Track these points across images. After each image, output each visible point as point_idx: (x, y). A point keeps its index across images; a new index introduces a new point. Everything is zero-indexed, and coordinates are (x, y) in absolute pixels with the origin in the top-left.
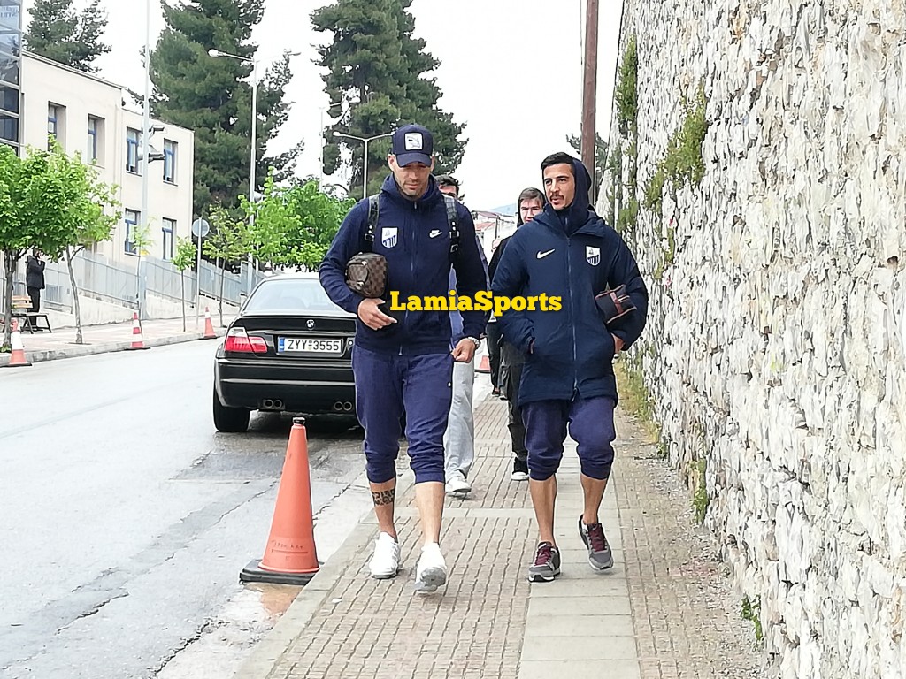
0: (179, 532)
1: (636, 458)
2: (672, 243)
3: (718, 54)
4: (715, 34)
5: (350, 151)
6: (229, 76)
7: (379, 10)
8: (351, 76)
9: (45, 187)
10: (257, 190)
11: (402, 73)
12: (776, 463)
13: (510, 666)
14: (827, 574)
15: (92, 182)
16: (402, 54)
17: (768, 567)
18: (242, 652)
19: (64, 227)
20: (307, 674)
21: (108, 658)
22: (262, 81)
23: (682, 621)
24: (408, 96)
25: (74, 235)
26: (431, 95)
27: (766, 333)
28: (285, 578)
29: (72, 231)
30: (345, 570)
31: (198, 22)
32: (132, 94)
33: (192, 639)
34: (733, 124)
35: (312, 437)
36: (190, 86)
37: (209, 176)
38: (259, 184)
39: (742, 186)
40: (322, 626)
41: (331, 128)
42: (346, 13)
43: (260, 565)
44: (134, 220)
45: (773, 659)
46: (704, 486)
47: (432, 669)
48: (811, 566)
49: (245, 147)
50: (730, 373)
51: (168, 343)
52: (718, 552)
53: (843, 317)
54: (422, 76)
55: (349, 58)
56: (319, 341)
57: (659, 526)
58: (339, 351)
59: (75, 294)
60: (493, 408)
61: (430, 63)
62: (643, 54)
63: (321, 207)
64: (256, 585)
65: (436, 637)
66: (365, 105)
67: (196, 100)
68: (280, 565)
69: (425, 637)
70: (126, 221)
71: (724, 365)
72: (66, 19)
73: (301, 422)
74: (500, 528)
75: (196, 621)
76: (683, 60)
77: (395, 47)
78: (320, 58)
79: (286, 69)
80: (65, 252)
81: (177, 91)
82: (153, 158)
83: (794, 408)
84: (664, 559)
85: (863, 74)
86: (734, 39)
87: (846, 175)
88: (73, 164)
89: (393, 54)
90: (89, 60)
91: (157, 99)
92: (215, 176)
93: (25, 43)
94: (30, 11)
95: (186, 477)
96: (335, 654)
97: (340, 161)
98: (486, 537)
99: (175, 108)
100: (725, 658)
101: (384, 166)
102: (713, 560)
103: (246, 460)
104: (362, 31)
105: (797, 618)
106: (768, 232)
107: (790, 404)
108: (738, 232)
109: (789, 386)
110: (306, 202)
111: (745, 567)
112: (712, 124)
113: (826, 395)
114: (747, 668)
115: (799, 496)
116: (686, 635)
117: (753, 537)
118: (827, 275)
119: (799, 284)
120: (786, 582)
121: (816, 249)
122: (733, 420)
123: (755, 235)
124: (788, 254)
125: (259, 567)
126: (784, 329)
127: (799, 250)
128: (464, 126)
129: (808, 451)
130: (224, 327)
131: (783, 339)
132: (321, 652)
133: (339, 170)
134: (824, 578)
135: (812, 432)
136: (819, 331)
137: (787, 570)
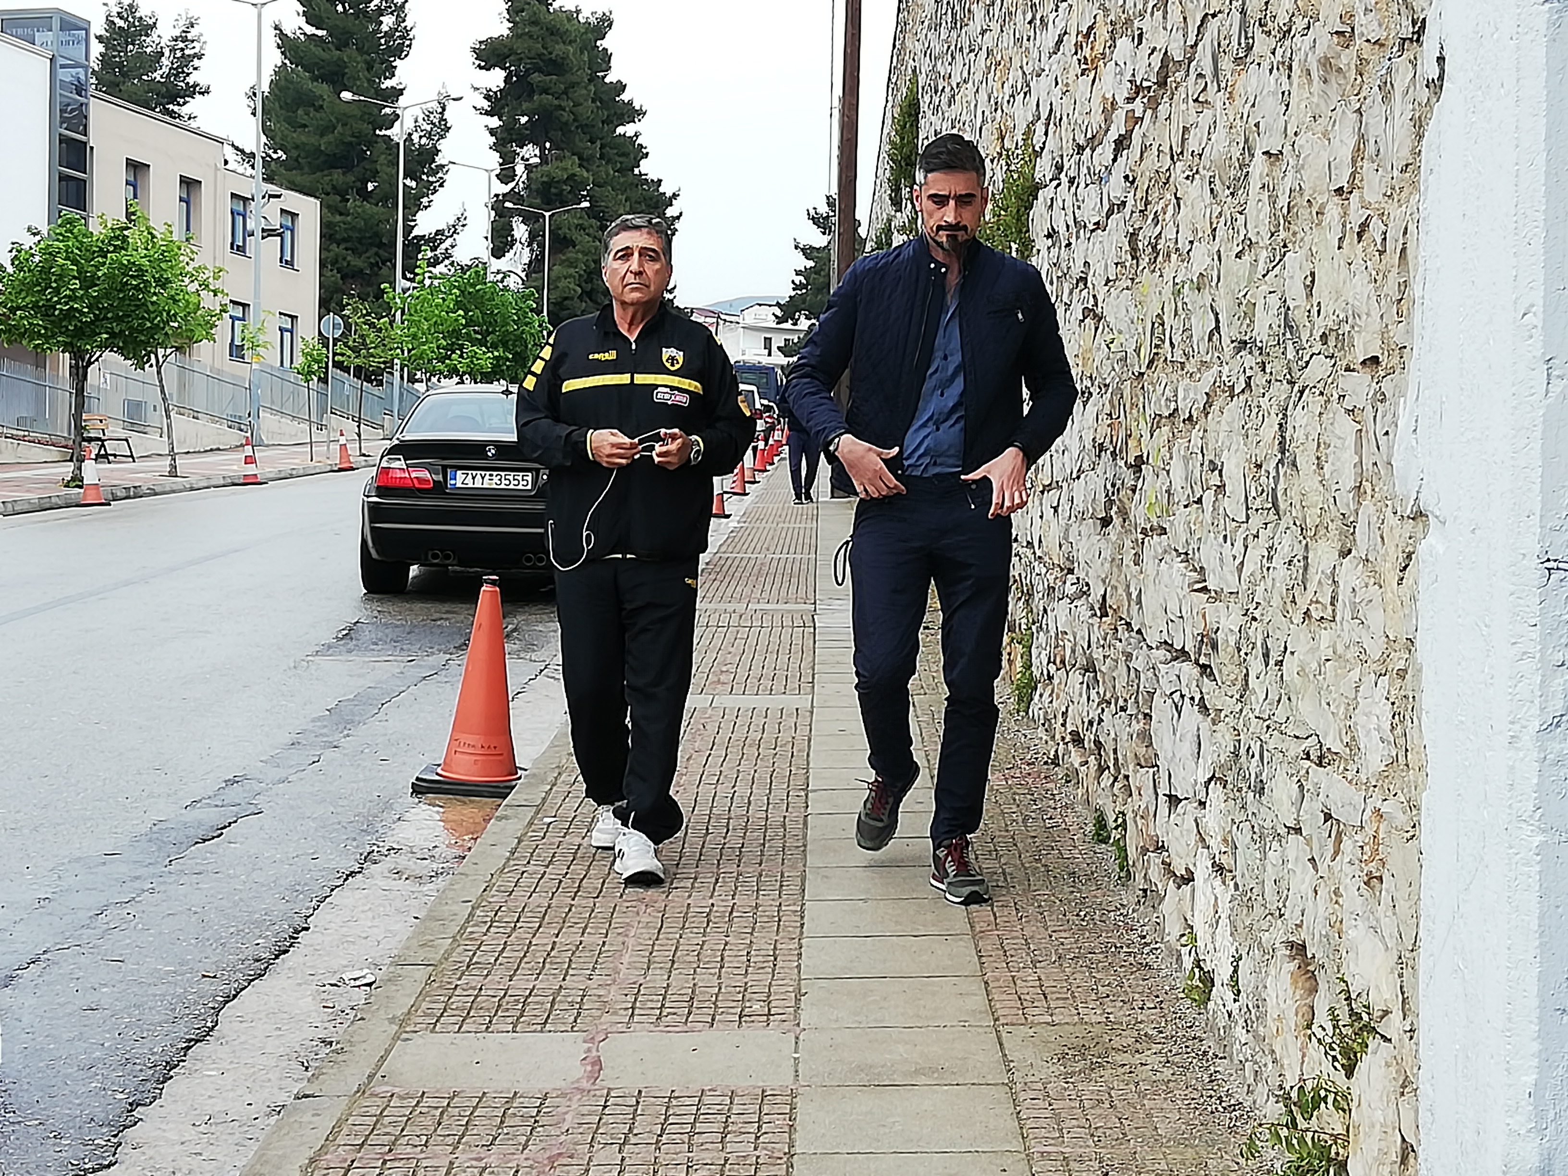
0: (325, 726)
3: (1058, 91)
4: (1053, 66)
5: (526, 227)
6: (366, 128)
7: (564, 43)
8: (527, 129)
9: (125, 269)
10: (404, 277)
11: (593, 126)
12: (1153, 638)
13: (791, 908)
14: (1245, 789)
15: (187, 264)
16: (593, 101)
17: (1138, 775)
18: (422, 888)
19: (152, 323)
20: (518, 921)
21: (241, 900)
22: (410, 135)
23: (1015, 845)
24: (602, 157)
25: (166, 334)
26: (632, 156)
27: (1137, 466)
28: (475, 788)
29: (163, 328)
30: (556, 778)
31: (325, 56)
32: (237, 148)
33: (352, 872)
34: (1082, 185)
35: (507, 602)
36: (313, 140)
37: (340, 259)
38: (410, 268)
39: (1097, 267)
40: (532, 855)
41: (501, 197)
42: (520, 46)
43: (439, 771)
44: (241, 315)
45: (1146, 896)
46: (1028, 666)
47: (687, 913)
48: (1214, 776)
49: (388, 222)
50: (1073, 519)
51: (291, 476)
52: (1052, 753)
53: (1277, 442)
54: (620, 130)
55: (525, 105)
56: (503, 474)
58: (529, 487)
59: (167, 411)
60: (729, 562)
61: (632, 113)
62: (927, 99)
63: (489, 300)
64: (435, 798)
66: (545, 168)
67: (322, 158)
68: (467, 771)
70: (231, 317)
71: (1064, 507)
72: (148, 50)
73: (493, 583)
74: (759, 721)
75: (357, 847)
76: (996, 103)
77: (584, 92)
78: (486, 104)
79: (442, 119)
80: (153, 356)
81: (297, 147)
82: (268, 233)
83: (1184, 564)
85: (1318, 105)
86: (1085, 70)
87: (1285, 246)
88: (163, 240)
89: (582, 101)
90: (179, 104)
91: (270, 157)
92: (349, 258)
93: (93, 81)
94: (100, 38)
95: (330, 653)
96: (553, 894)
97: (514, 241)
98: (740, 733)
99: (295, 169)
100: (1078, 895)
101: (571, 248)
102: (1046, 763)
103: (407, 629)
104: (540, 71)
105: (1188, 845)
106: (1144, 328)
107: (1179, 559)
108: (1090, 329)
109: (1178, 536)
110: (470, 293)
111: (1098, 774)
112: (1046, 186)
113: (1246, 547)
114: (1110, 909)
115: (1195, 683)
116: (1023, 864)
117: (1113, 735)
118: (1248, 384)
119: (1199, 397)
120: (1170, 796)
121: (1228, 349)
122: (1078, 579)
123: (1120, 332)
124: (1179, 356)
125: (437, 774)
126: (1171, 458)
127: (1196, 351)
128: (675, 196)
129: (1211, 623)
130: (364, 455)
131: (1168, 472)
132: (534, 891)
133: (512, 252)
134: (1238, 794)
135: (1217, 597)
136: (1234, 461)
137: (1172, 780)
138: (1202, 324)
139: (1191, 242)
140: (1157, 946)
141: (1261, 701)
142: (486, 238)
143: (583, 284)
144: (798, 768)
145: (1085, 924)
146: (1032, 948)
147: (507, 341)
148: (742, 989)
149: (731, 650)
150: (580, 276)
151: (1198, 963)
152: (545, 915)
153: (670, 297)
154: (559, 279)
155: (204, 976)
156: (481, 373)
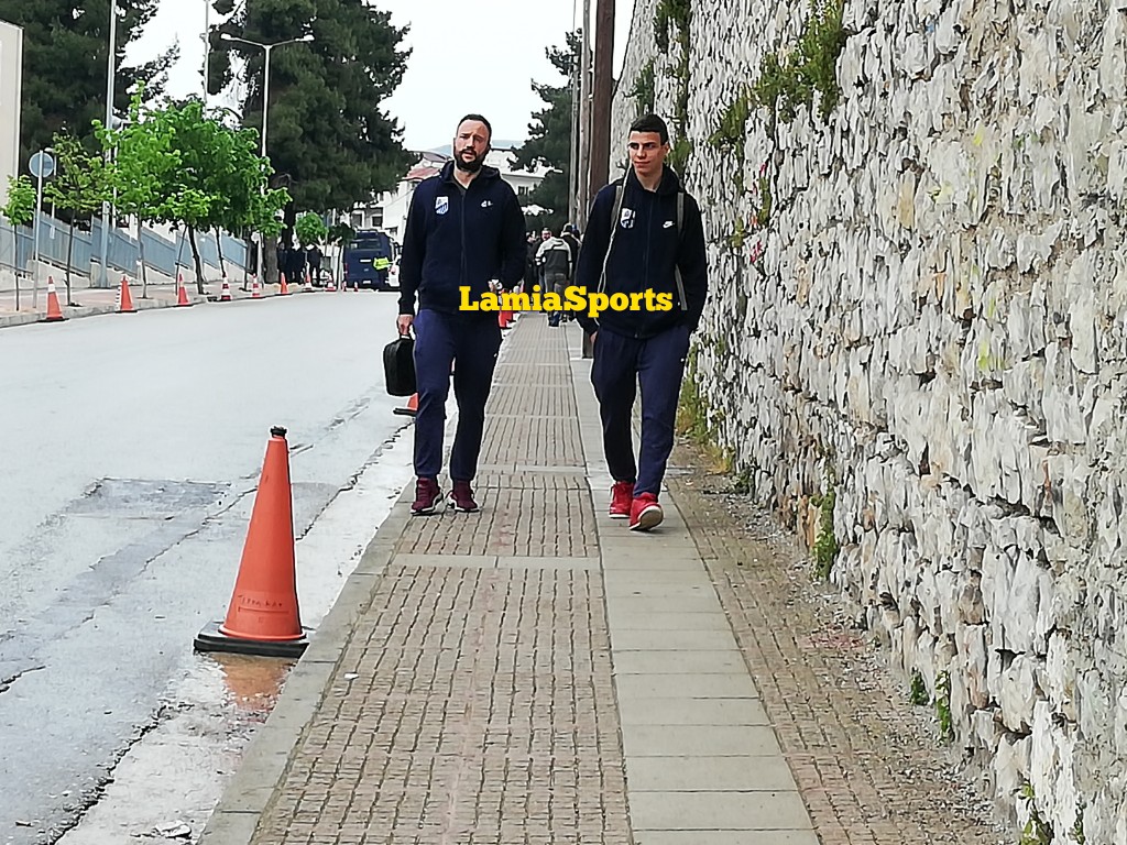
0: (92, 583)
1: (705, 493)
2: (766, 199)
5: (244, 61)
10: (116, 113)
12: (983, 494)
13: (612, 763)
14: (1092, 638)
17: (965, 633)
20: (337, 772)
21: (40, 751)
23: (830, 706)
27: (967, 321)
28: (258, 646)
30: (350, 635)
33: (147, 727)
34: (903, 33)
37: (42, 93)
38: (123, 104)
39: (920, 118)
40: (339, 709)
41: (217, 29)
43: (222, 628)
45: (973, 755)
46: (829, 528)
47: (506, 767)
48: (1055, 626)
50: (888, 374)
52: (860, 617)
57: (765, 582)
63: (207, 139)
64: (219, 656)
65: (500, 725)
68: (252, 628)
69: (486, 726)
71: (877, 363)
74: (548, 583)
75: (148, 703)
83: (1022, 418)
84: (785, 625)
92: (52, 91)
95: (79, 510)
96: (368, 747)
97: (230, 76)
98: (532, 594)
100: (902, 755)
101: (292, 84)
102: (853, 627)
105: (1024, 699)
106: (977, 181)
107: (1016, 412)
108: (910, 180)
109: (1015, 388)
110: (186, 131)
111: (916, 635)
112: (857, 33)
113: (1096, 398)
114: (935, 768)
115: (1033, 536)
116: (841, 725)
117: (933, 593)
118: (1100, 237)
119: (1042, 250)
120: (1002, 652)
121: (1076, 202)
122: (893, 437)
123: (948, 184)
124: (1018, 209)
125: (220, 631)
126: (1007, 311)
127: (1038, 204)
128: (405, 30)
129: (1054, 474)
130: (73, 305)
131: (1004, 325)
132: (348, 744)
133: (228, 88)
134: (1083, 644)
135: (1061, 448)
136: (1081, 313)
137: (1006, 635)
138: (1045, 178)
139: (1035, 95)
140: (987, 803)
141: (1112, 549)
142: (202, 72)
143: (305, 124)
144: (598, 629)
145: (911, 781)
146: (861, 805)
147: (226, 184)
148: (575, 839)
149: (507, 511)
150: (302, 115)
151: (1035, 816)
152: (363, 766)
153: (399, 139)
154: (279, 117)
155: (18, 824)
156: (198, 218)
